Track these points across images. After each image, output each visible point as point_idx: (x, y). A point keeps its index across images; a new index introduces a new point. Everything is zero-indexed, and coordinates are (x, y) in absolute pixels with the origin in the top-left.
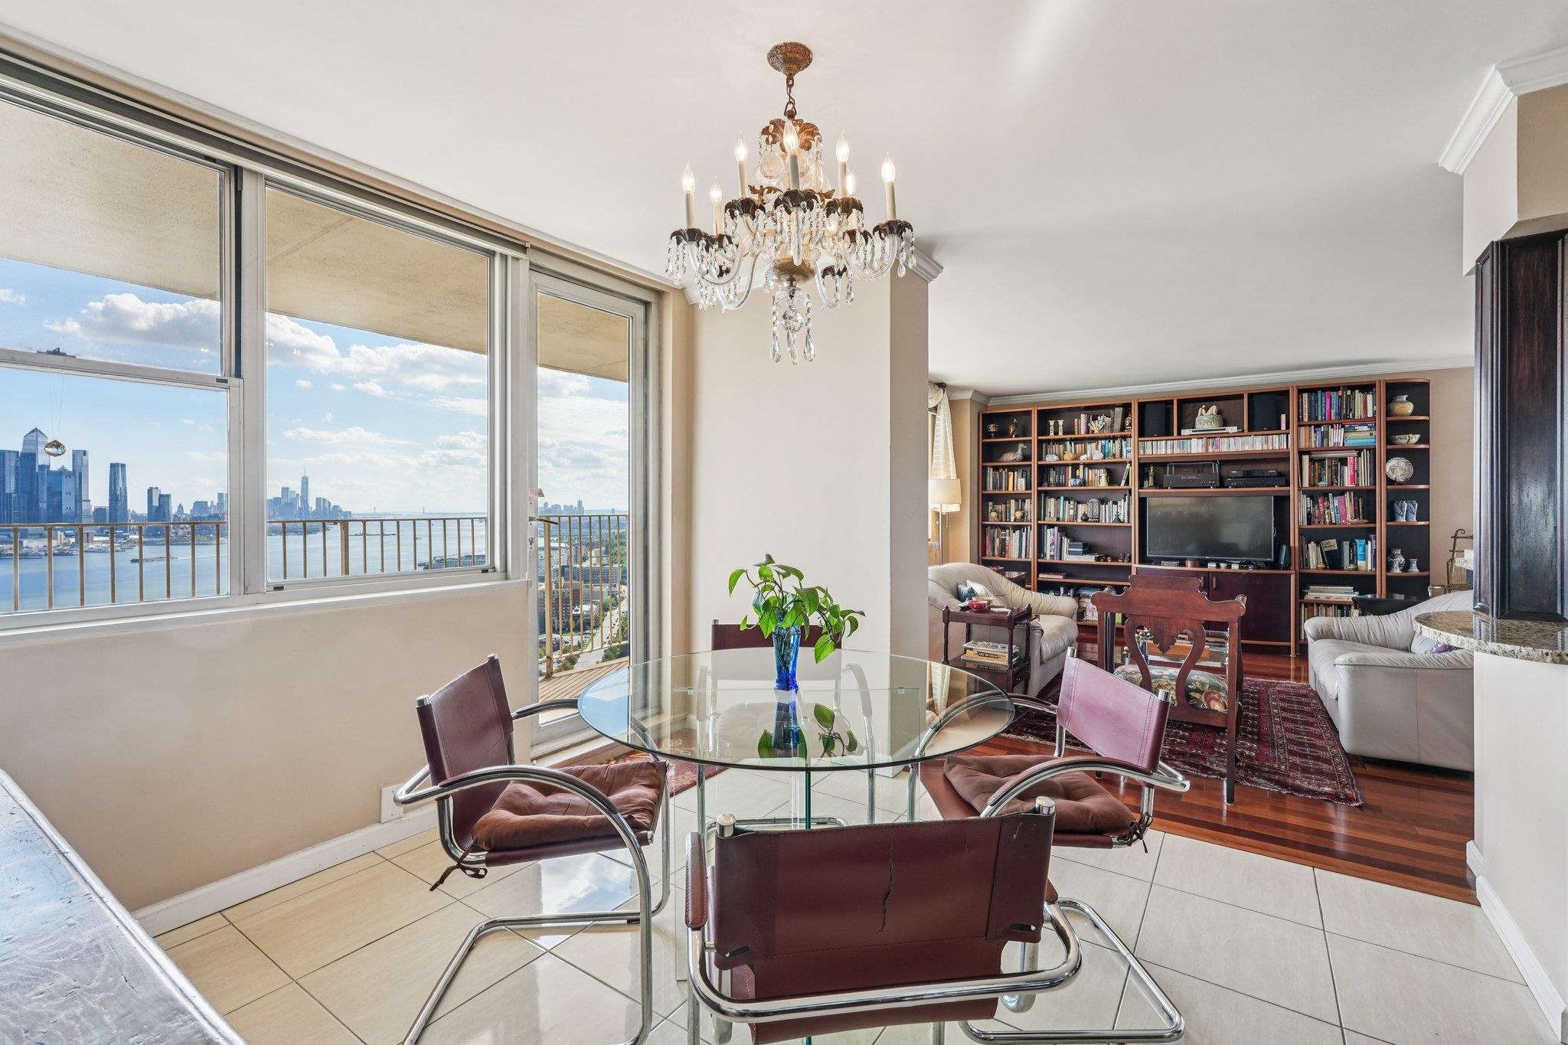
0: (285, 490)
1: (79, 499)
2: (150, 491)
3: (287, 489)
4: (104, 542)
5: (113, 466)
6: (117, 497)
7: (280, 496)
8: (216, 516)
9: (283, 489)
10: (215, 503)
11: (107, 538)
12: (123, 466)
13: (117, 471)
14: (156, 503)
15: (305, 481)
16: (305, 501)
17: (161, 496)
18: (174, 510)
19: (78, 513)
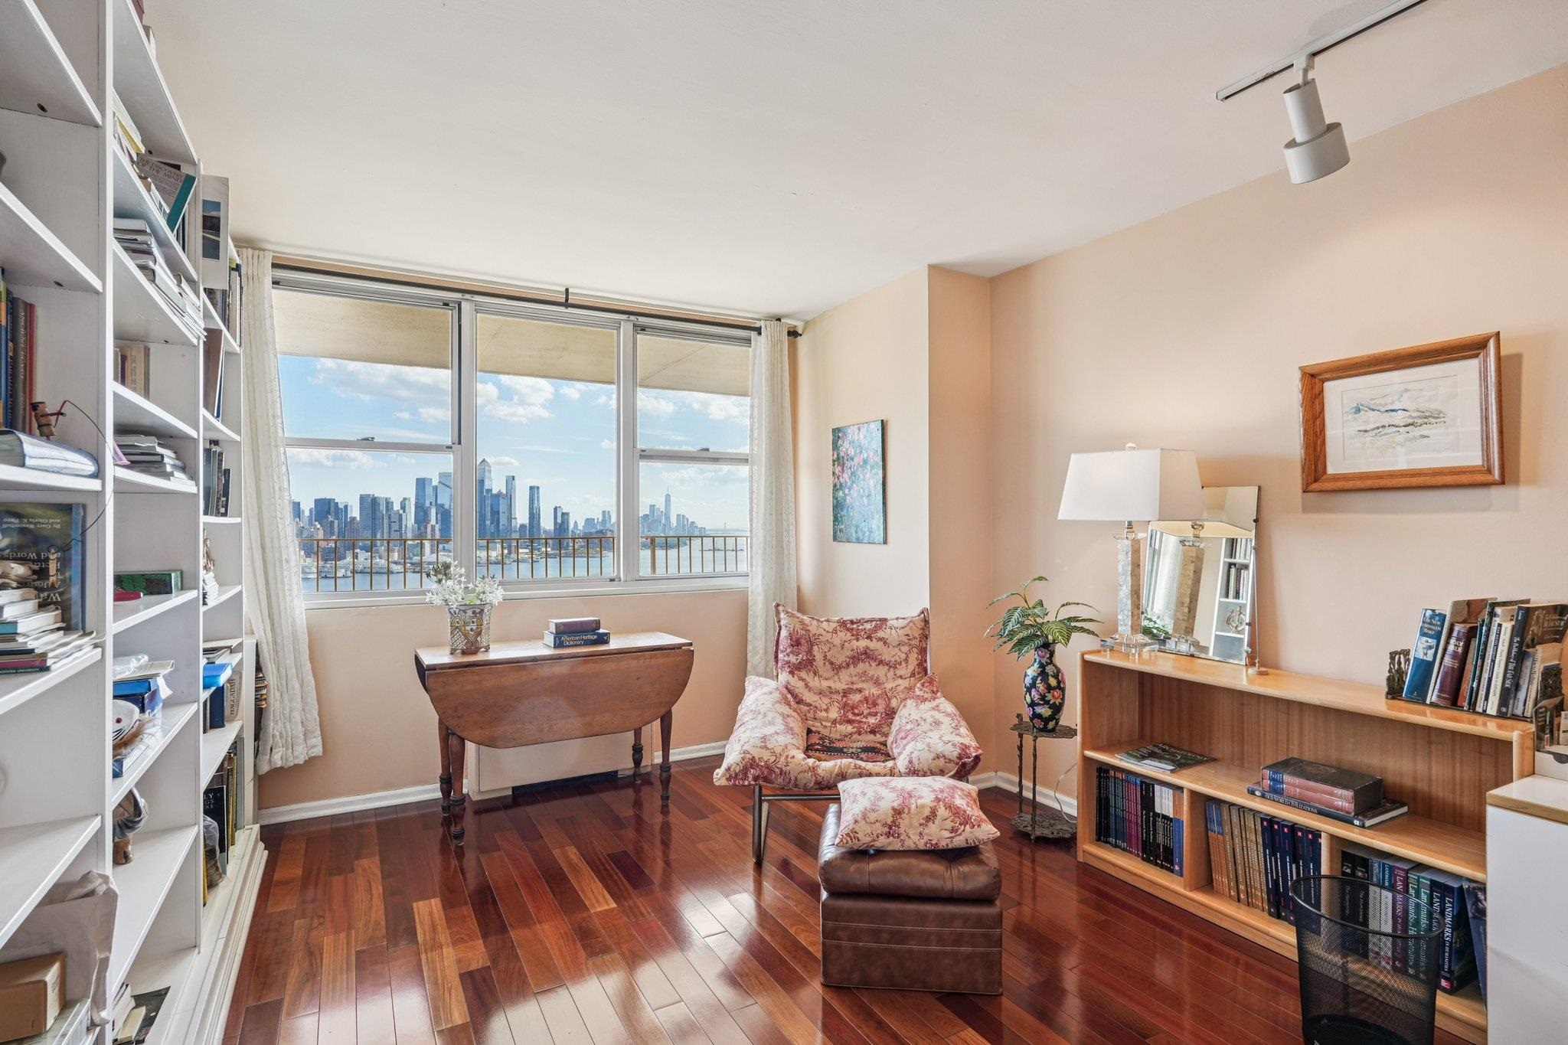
0: (652, 507)
1: (510, 518)
2: (556, 509)
3: (654, 506)
4: (526, 553)
5: (532, 488)
6: (534, 516)
7: (648, 513)
8: (601, 532)
9: (651, 506)
10: (600, 520)
11: (527, 551)
12: (538, 488)
13: (533, 490)
14: (559, 520)
15: (668, 497)
16: (668, 518)
17: (563, 514)
18: (571, 526)
19: (510, 530)
